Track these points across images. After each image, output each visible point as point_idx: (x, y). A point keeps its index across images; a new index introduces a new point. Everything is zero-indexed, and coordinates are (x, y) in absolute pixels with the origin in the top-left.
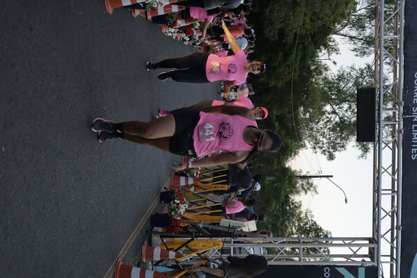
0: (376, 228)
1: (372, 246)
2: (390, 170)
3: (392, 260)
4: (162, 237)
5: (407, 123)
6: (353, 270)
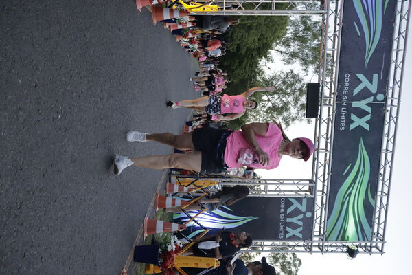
1: (311, 185)
2: (325, 136)
3: (323, 194)
4: (177, 177)
5: (339, 106)
6: (299, 200)
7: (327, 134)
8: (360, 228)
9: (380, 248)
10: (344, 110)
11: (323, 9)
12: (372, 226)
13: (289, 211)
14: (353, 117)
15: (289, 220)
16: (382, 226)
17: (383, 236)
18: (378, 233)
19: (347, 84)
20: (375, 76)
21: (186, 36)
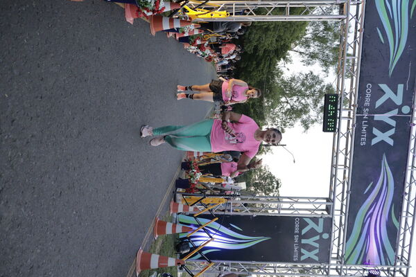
0: (332, 191)
1: (329, 204)
2: (344, 152)
3: (341, 214)
4: (183, 195)
5: (359, 120)
6: (315, 220)
7: (346, 148)
8: (382, 250)
9: (405, 273)
10: (365, 123)
11: (342, 14)
12: (395, 250)
13: (304, 231)
14: (375, 131)
15: (304, 241)
16: (407, 249)
17: (408, 260)
18: (402, 256)
19: (368, 95)
20: (401, 87)
21: (194, 43)
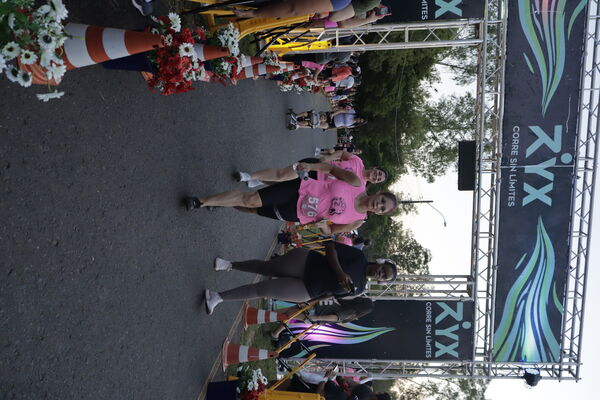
0: (474, 268)
1: (470, 283)
2: (488, 216)
3: (487, 295)
5: (505, 173)
7: (491, 211)
8: (542, 344)
9: (575, 372)
10: (513, 178)
11: (478, 38)
12: (560, 341)
14: (527, 187)
15: (438, 332)
16: (576, 341)
17: (578, 355)
18: (571, 351)
19: (516, 141)
20: (558, 129)
21: (288, 81)
